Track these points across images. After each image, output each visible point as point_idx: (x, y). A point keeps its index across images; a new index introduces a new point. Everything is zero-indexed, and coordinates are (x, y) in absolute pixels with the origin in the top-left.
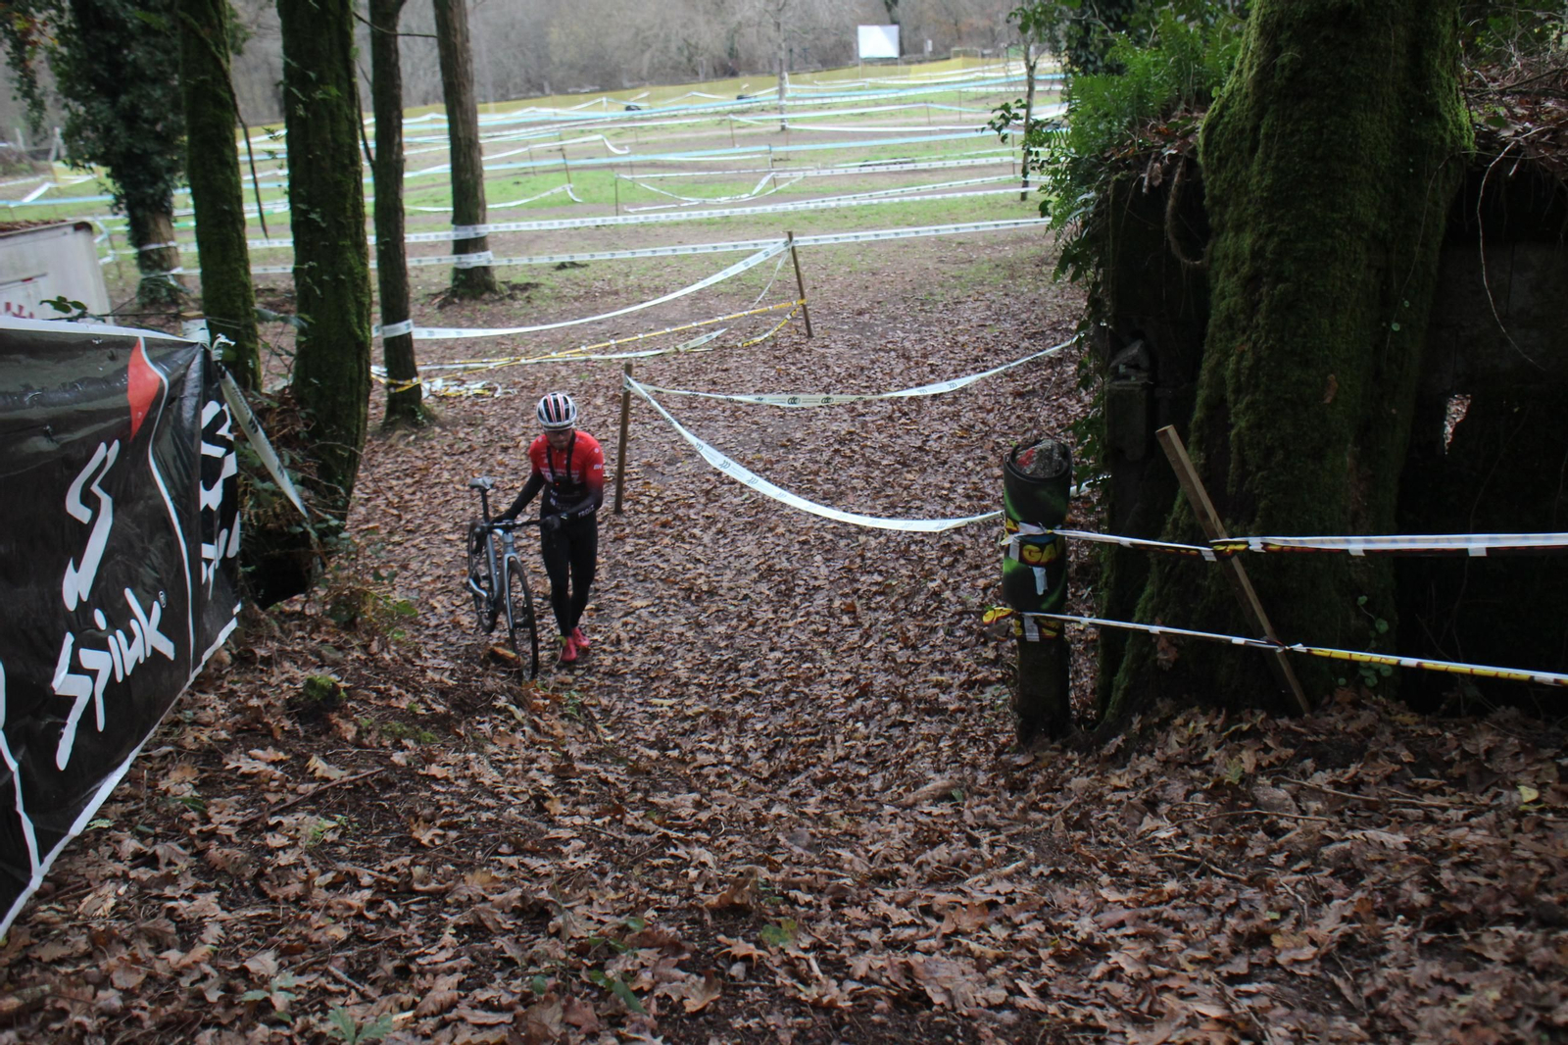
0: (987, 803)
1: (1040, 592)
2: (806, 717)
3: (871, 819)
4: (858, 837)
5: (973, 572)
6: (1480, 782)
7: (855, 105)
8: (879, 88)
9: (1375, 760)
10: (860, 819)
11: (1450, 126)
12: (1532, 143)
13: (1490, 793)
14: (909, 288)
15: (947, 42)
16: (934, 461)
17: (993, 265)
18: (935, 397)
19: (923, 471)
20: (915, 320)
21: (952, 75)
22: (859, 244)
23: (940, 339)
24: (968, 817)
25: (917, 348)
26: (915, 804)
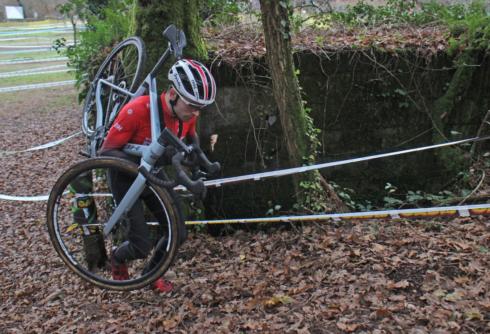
0: (73, 297)
1: (87, 217)
2: (7, 278)
3: (27, 313)
4: (22, 322)
5: (69, 212)
6: (230, 256)
7: (7, 37)
8: (17, 30)
9: (199, 255)
10: (23, 314)
11: (199, 50)
12: (224, 55)
13: (233, 259)
14: (35, 107)
15: (43, 13)
16: (51, 172)
17: (67, 97)
18: (49, 148)
19: (47, 176)
20: (39, 119)
21: (46, 26)
22: (14, 92)
23: (49, 126)
24: (66, 304)
25: (41, 130)
26: (44, 304)
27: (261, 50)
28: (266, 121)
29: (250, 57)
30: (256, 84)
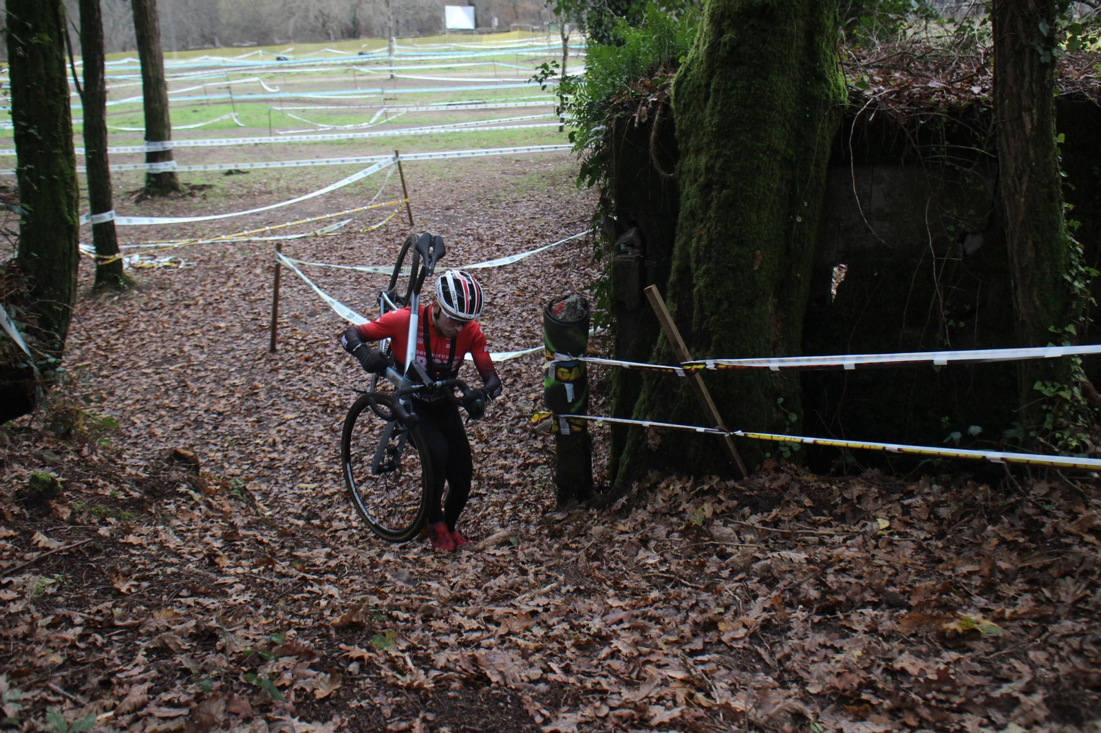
0: (534, 546)
1: (570, 400)
2: (411, 493)
3: (453, 560)
4: (444, 573)
5: (527, 389)
6: (854, 518)
7: (443, 62)
8: (460, 50)
9: (788, 506)
10: (446, 561)
11: (832, 87)
12: (884, 99)
13: (860, 525)
14: (482, 191)
15: (508, 19)
16: (499, 312)
17: (540, 176)
18: (500, 267)
19: (492, 319)
20: (486, 214)
21: (512, 42)
22: (447, 160)
23: (504, 227)
24: (521, 556)
25: (488, 233)
26: (484, 549)
27: (966, 92)
28: (960, 245)
29: (941, 105)
30: (948, 163)
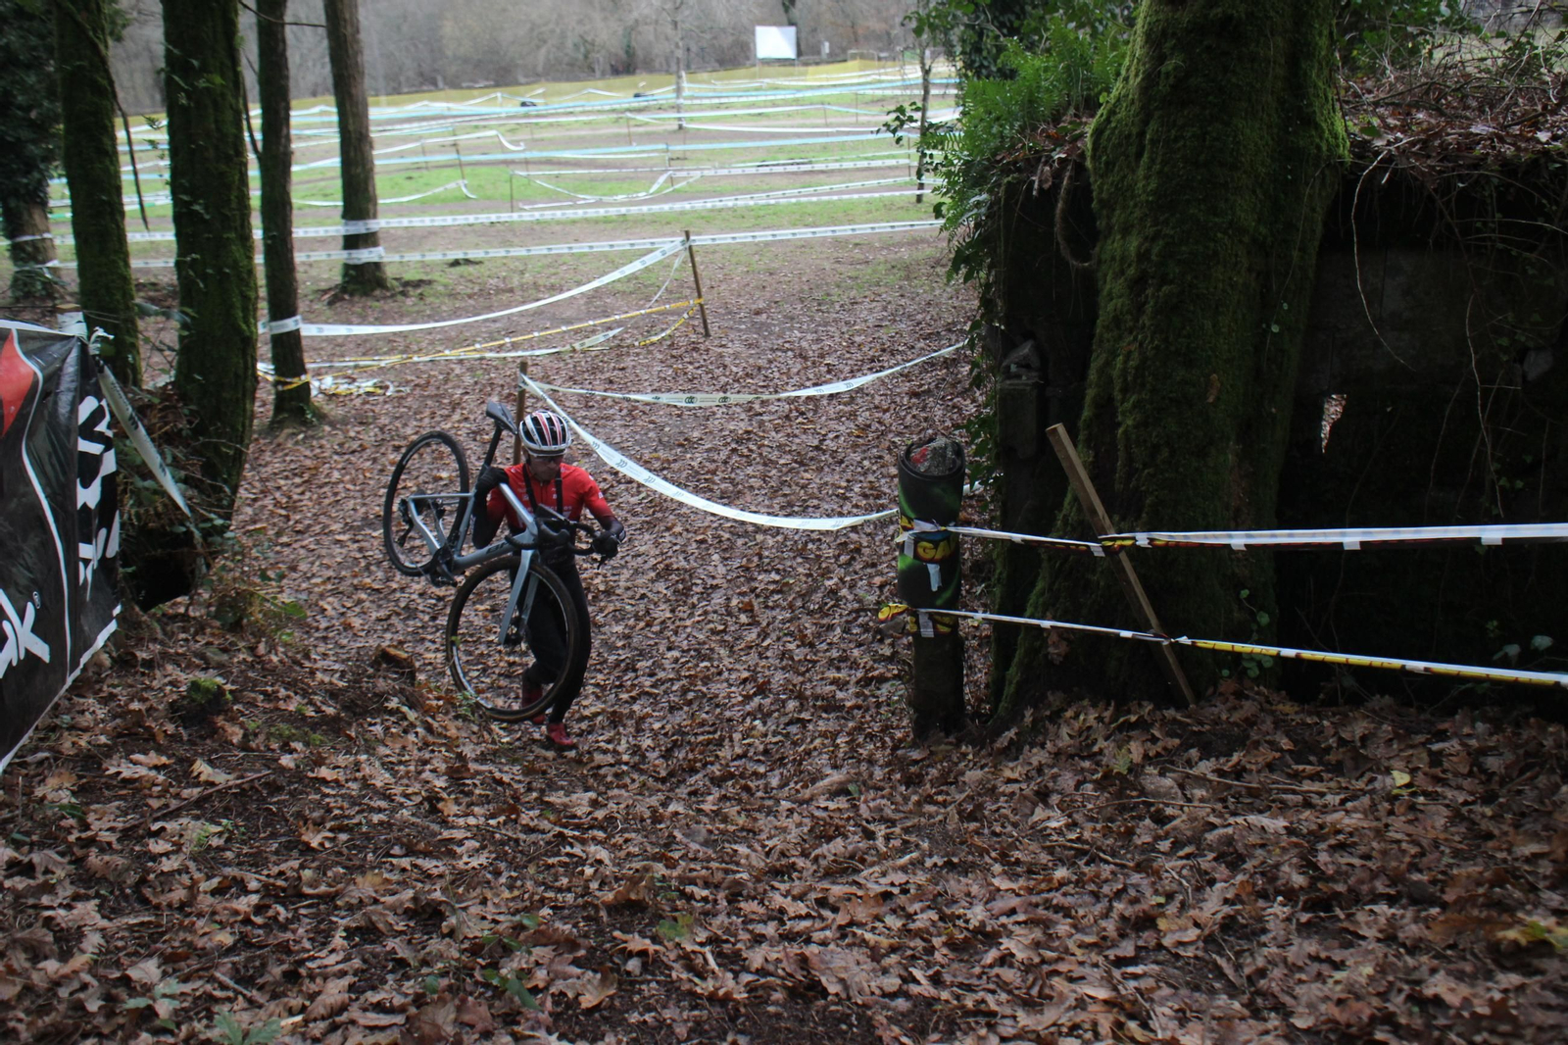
0: (883, 797)
1: (934, 588)
2: (704, 716)
3: (768, 815)
4: (755, 833)
5: (869, 570)
6: (1356, 768)
7: (753, 105)
8: (777, 88)
9: (1257, 749)
10: (757, 815)
11: (1327, 134)
12: (1403, 152)
13: (1365, 779)
14: (806, 288)
15: (844, 44)
16: (830, 460)
17: (889, 266)
18: (832, 396)
19: (820, 470)
20: (812, 320)
21: (850, 76)
22: (757, 244)
23: (837, 339)
24: (864, 811)
25: (814, 347)
26: (811, 799)
27: (1528, 140)
28: (1518, 366)
29: (1490, 160)
30: (1500, 246)
